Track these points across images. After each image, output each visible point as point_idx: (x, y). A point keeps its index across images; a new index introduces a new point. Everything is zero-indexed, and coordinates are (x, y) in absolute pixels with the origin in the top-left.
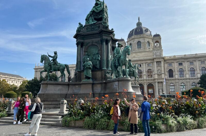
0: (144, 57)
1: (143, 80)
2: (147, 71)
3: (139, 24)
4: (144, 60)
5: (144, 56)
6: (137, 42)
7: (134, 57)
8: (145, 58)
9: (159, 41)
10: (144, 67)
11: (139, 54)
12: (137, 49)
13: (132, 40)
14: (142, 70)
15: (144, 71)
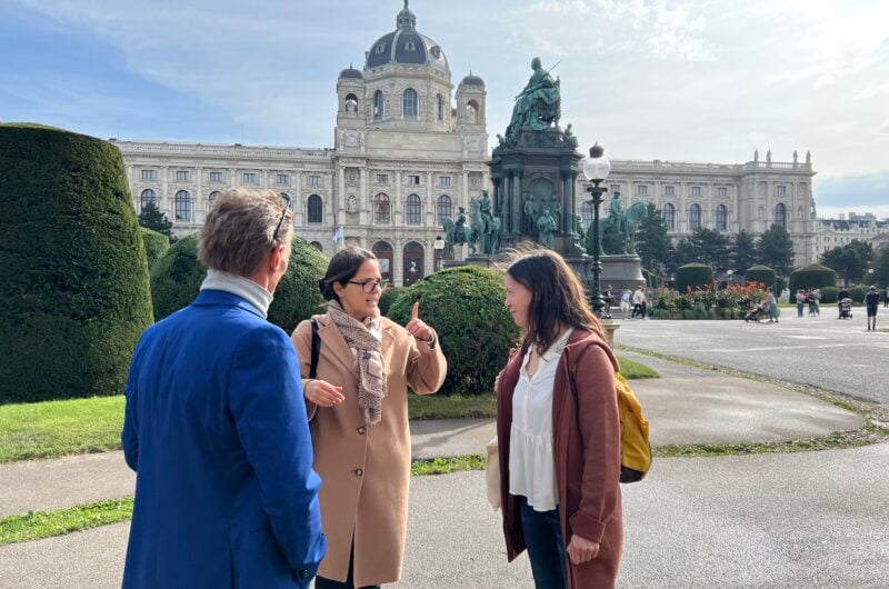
0: (430, 153)
1: (425, 231)
2: (436, 200)
3: (406, 19)
4: (431, 163)
5: (431, 148)
6: (402, 92)
7: (399, 147)
8: (435, 156)
9: (480, 104)
10: (429, 186)
11: (413, 137)
12: (402, 117)
13: (384, 78)
14: (422, 197)
15: (429, 201)
